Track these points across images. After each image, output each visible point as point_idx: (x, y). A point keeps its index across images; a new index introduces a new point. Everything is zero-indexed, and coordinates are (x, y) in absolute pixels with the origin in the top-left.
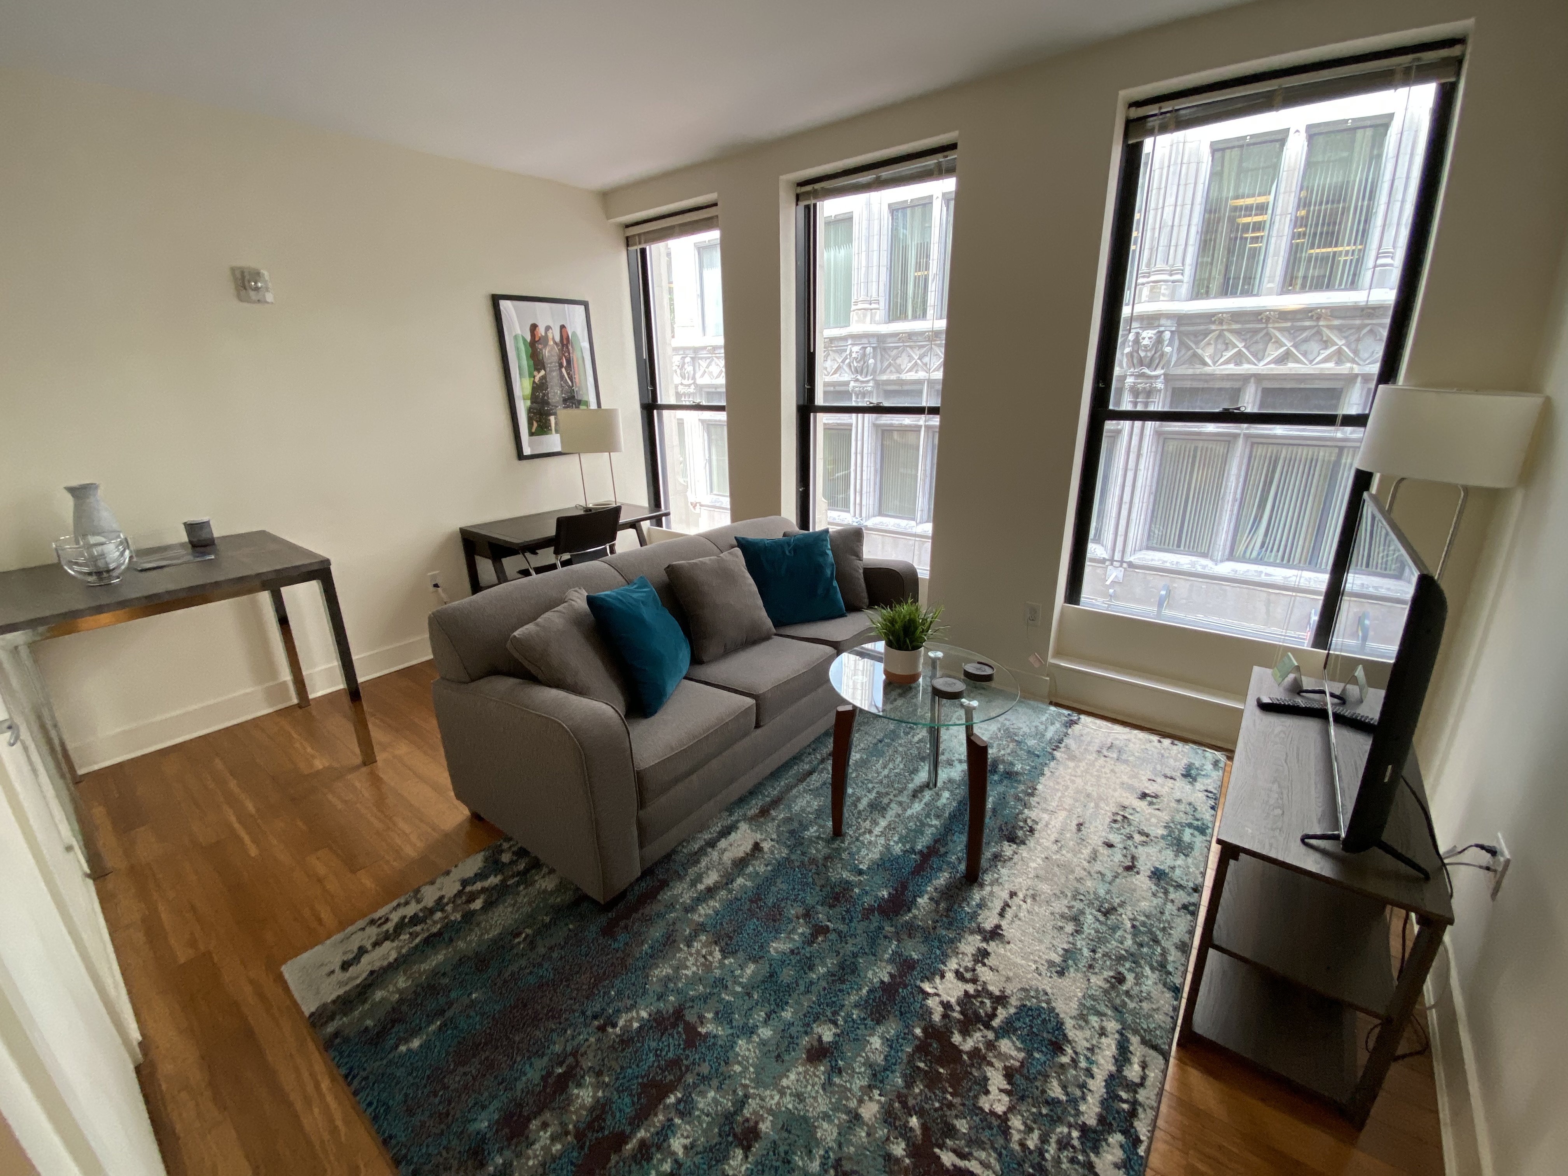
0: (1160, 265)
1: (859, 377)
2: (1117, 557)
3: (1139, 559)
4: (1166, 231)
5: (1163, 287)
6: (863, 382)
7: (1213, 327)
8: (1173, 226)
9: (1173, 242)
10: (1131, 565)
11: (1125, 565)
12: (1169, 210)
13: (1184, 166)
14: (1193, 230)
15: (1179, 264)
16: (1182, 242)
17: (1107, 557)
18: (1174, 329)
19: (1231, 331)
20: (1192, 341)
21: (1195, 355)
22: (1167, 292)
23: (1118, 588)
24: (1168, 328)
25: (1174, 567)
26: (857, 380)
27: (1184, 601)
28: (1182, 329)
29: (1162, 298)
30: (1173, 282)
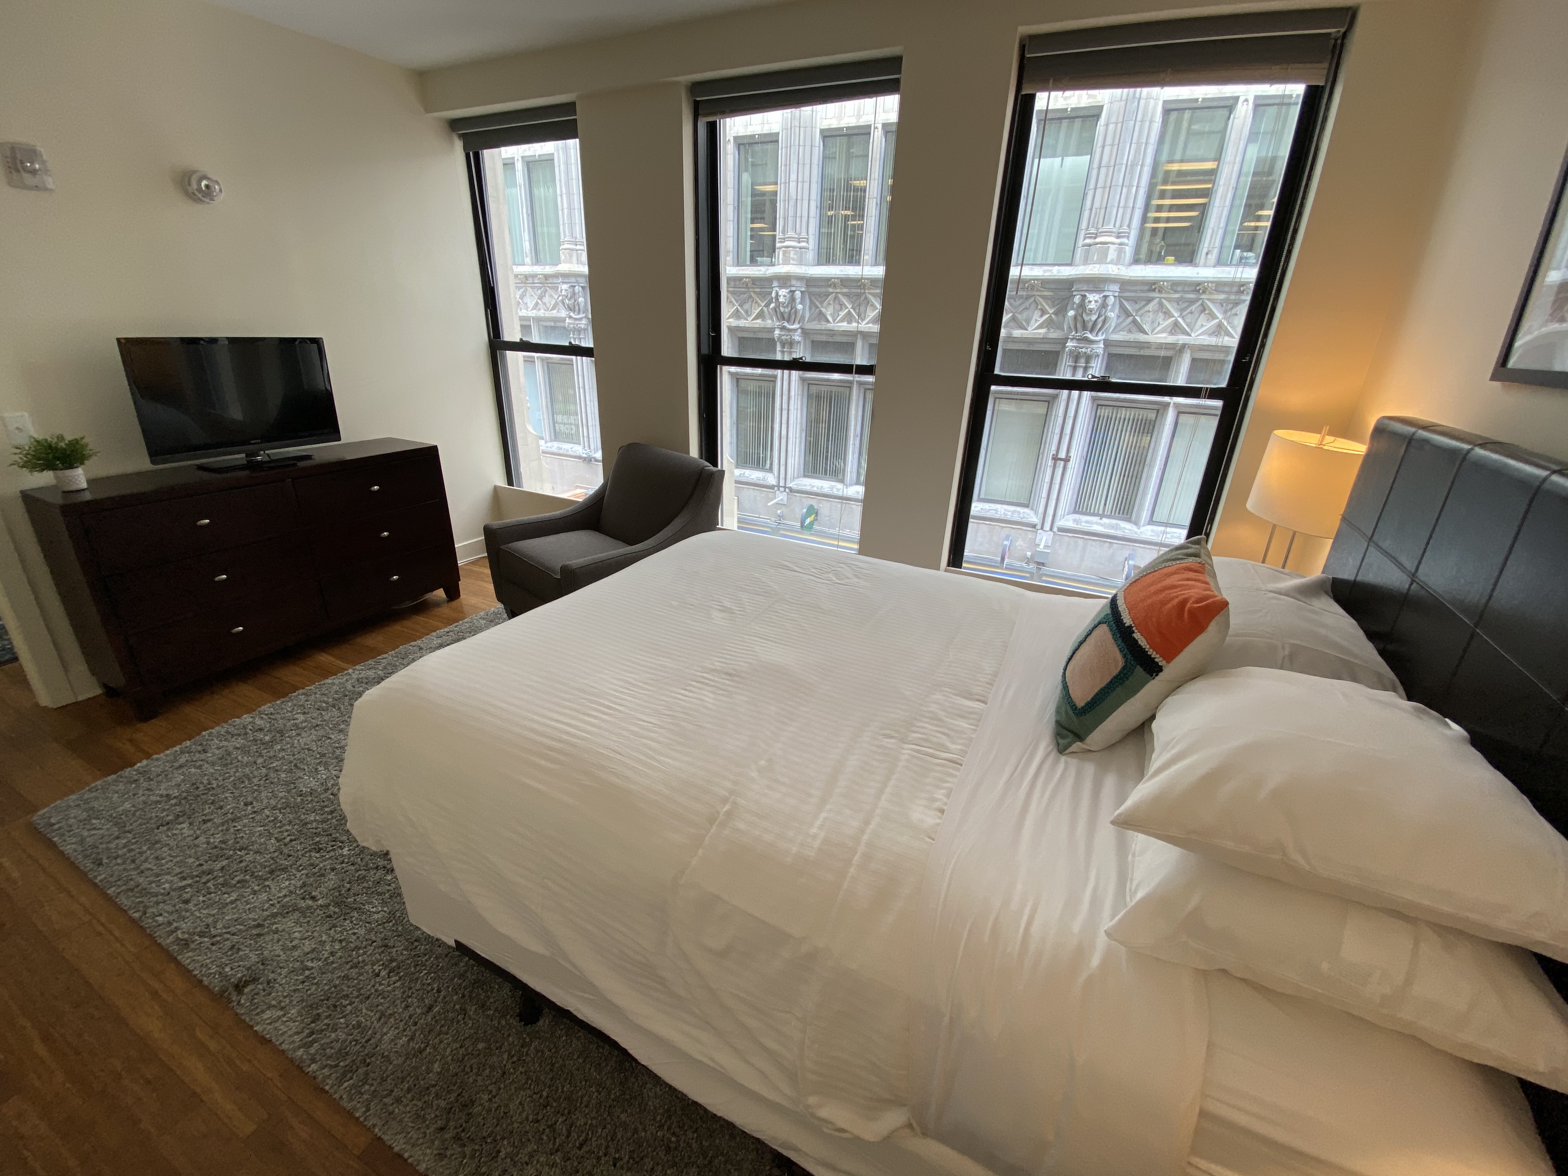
0: (791, 233)
1: (572, 314)
2: (782, 484)
3: (796, 484)
4: (792, 203)
5: (792, 252)
6: (576, 319)
7: (831, 290)
8: (797, 199)
9: (798, 214)
10: (791, 490)
11: (787, 490)
12: (793, 185)
13: (801, 148)
14: (813, 204)
15: (804, 235)
16: (805, 214)
17: (775, 484)
18: (803, 289)
19: (844, 294)
20: (818, 300)
21: (821, 313)
22: (795, 257)
23: (784, 509)
24: (798, 289)
25: (819, 491)
26: (570, 317)
27: (827, 518)
28: (812, 290)
29: (792, 262)
30: (801, 248)
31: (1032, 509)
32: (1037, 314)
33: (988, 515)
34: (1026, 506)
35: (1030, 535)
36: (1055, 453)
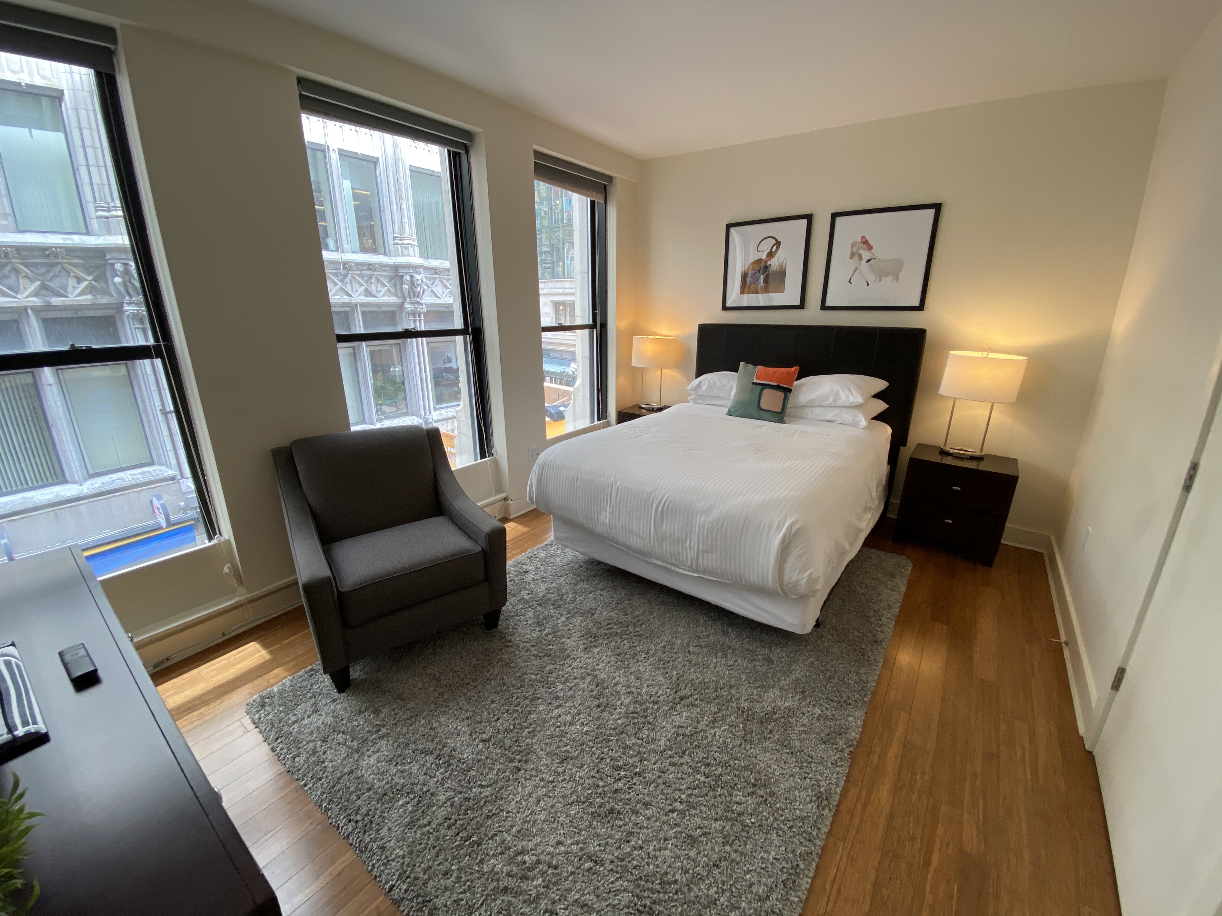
31: (160, 464)
32: (72, 282)
33: (114, 486)
34: (152, 464)
35: (174, 487)
36: (161, 408)
